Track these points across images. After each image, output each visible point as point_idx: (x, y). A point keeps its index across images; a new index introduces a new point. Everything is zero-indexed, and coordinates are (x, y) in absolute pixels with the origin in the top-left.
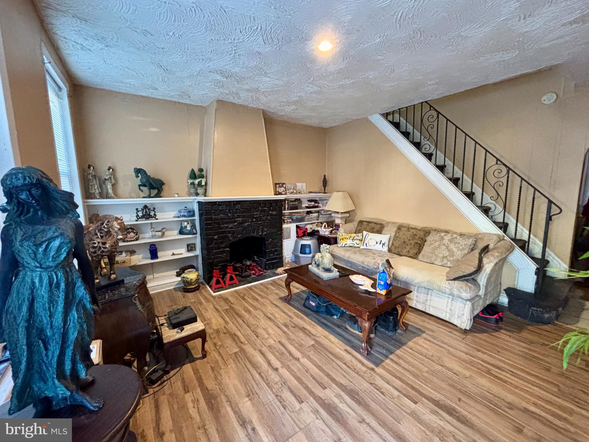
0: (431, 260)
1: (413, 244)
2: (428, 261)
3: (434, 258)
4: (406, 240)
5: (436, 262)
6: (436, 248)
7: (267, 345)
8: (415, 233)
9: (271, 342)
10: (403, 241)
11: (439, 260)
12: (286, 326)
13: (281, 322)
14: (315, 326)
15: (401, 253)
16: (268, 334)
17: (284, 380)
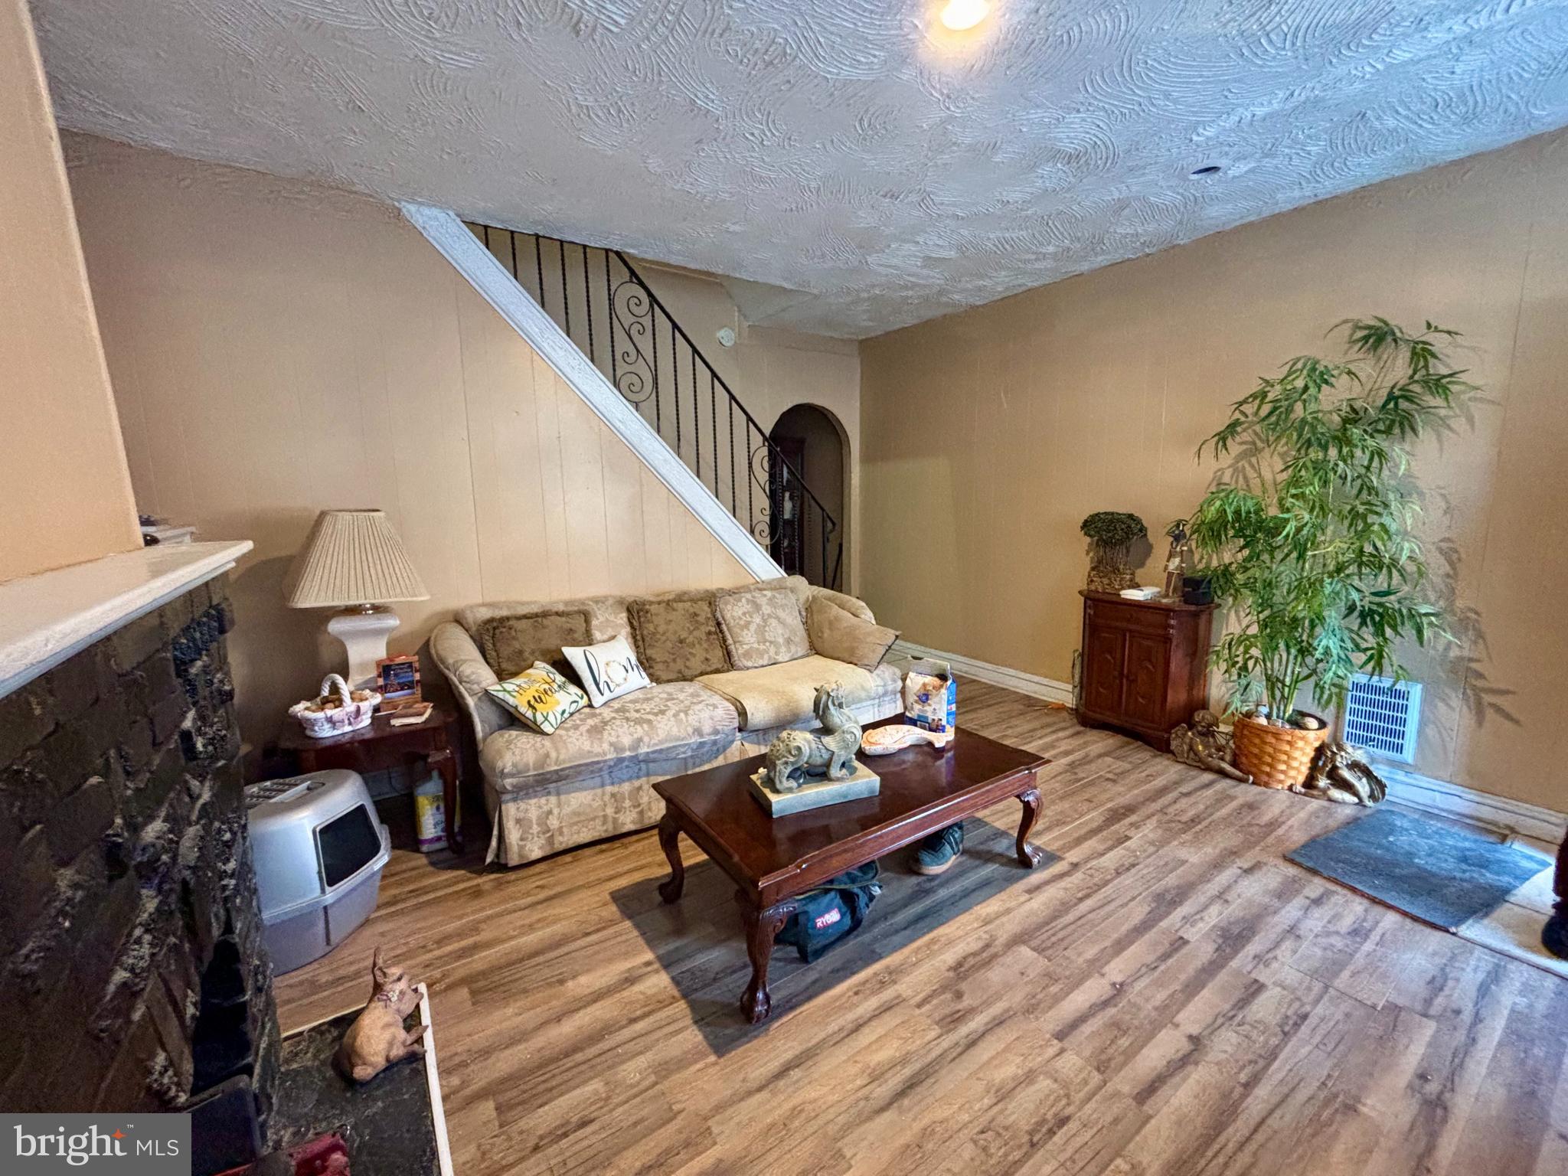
0: (770, 658)
1: (704, 637)
2: (765, 663)
3: (772, 650)
4: (684, 635)
5: (780, 658)
6: (761, 630)
7: (1096, 1078)
8: (692, 610)
9: (1071, 1063)
10: (674, 638)
11: (783, 649)
12: (954, 1020)
13: (933, 1034)
14: (933, 941)
15: (688, 673)
16: (1029, 1077)
17: (1220, 1021)
